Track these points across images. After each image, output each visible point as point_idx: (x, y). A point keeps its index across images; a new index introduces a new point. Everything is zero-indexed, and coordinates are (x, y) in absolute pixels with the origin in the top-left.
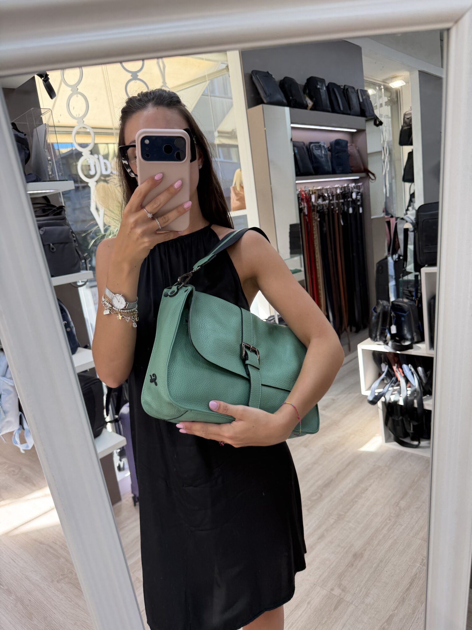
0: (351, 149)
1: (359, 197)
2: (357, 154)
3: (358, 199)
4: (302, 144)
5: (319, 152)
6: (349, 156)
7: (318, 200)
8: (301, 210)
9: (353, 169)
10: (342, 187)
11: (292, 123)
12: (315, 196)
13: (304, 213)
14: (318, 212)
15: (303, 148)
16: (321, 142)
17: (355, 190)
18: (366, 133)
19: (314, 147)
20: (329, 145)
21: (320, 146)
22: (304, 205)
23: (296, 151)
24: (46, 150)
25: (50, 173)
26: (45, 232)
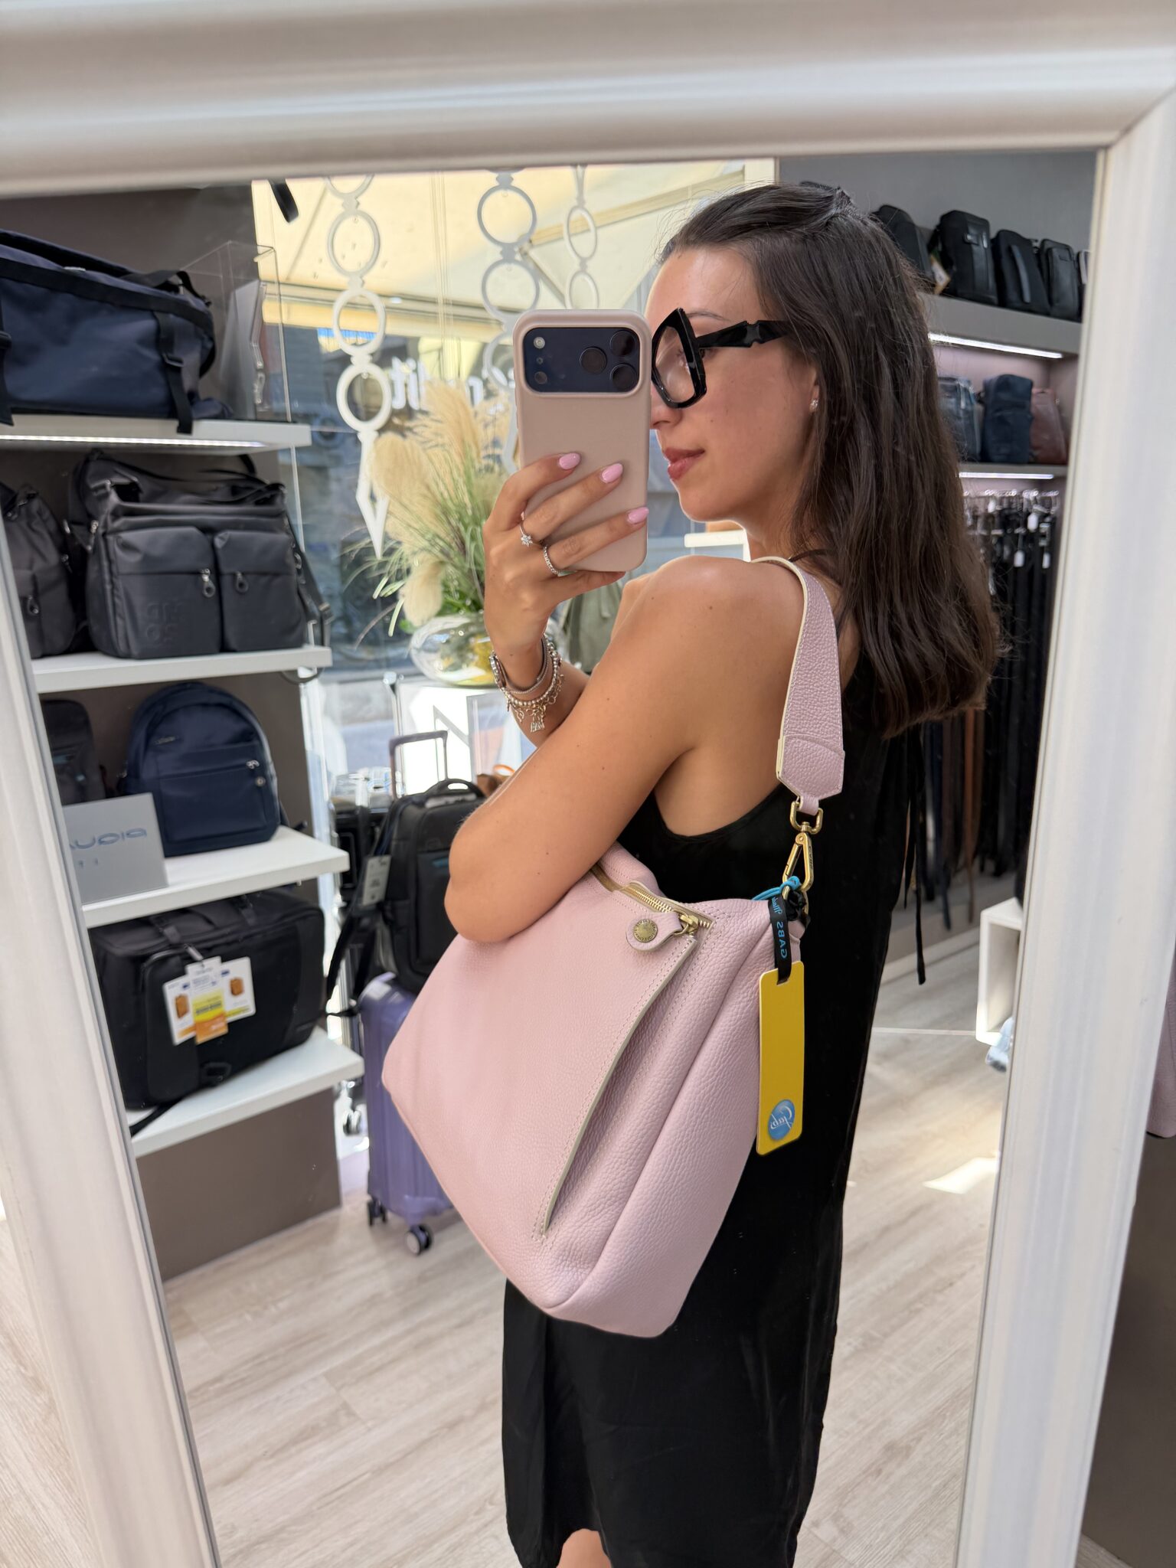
0: (1040, 402)
1: (1045, 527)
2: (1052, 415)
3: (1043, 531)
5: (951, 403)
6: (1031, 419)
9: (1036, 453)
10: (1003, 498)
16: (962, 378)
17: (1037, 508)
20: (980, 388)
21: (957, 389)
24: (255, 345)
25: (258, 401)
26: (229, 543)
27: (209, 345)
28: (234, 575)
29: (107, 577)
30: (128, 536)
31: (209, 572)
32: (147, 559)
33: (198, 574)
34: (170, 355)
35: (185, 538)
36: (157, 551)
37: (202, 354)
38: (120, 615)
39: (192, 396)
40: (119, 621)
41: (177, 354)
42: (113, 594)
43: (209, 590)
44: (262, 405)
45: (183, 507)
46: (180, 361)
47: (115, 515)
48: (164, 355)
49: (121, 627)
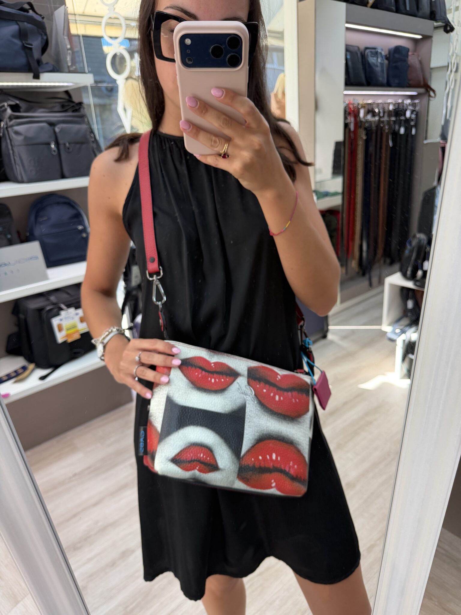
0: (412, 59)
1: (413, 116)
2: (418, 65)
3: (412, 118)
4: (356, 48)
5: (374, 59)
6: (409, 66)
7: (366, 116)
8: (346, 125)
9: (411, 82)
10: (396, 103)
11: (347, 22)
12: (365, 111)
13: (350, 129)
14: (365, 129)
15: (357, 53)
16: (378, 48)
17: (411, 108)
18: (432, 41)
19: (369, 54)
20: (387, 53)
21: (377, 53)
22: (351, 120)
23: (348, 57)
24: (66, 37)
25: (70, 64)
26: (62, 130)
27: (45, 38)
28: (65, 144)
29: (10, 147)
30: (17, 128)
31: (54, 143)
32: (26, 138)
33: (49, 144)
34: (26, 42)
35: (42, 128)
36: (30, 134)
37: (42, 42)
38: (18, 164)
39: (39, 62)
40: (17, 167)
41: (30, 42)
42: (14, 155)
43: (54, 151)
44: (72, 65)
45: (40, 114)
46: (31, 45)
47: (11, 118)
48: (24, 42)
49: (18, 170)
